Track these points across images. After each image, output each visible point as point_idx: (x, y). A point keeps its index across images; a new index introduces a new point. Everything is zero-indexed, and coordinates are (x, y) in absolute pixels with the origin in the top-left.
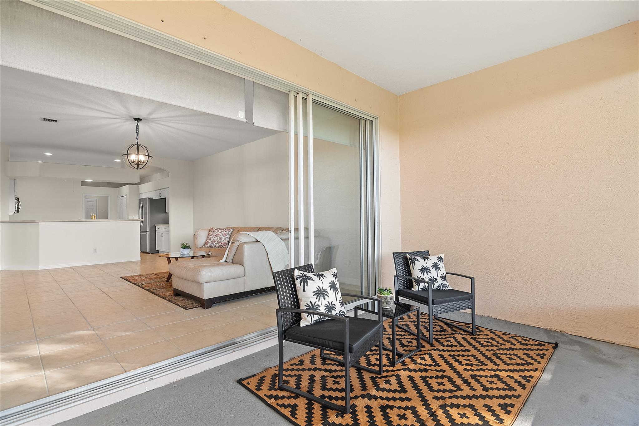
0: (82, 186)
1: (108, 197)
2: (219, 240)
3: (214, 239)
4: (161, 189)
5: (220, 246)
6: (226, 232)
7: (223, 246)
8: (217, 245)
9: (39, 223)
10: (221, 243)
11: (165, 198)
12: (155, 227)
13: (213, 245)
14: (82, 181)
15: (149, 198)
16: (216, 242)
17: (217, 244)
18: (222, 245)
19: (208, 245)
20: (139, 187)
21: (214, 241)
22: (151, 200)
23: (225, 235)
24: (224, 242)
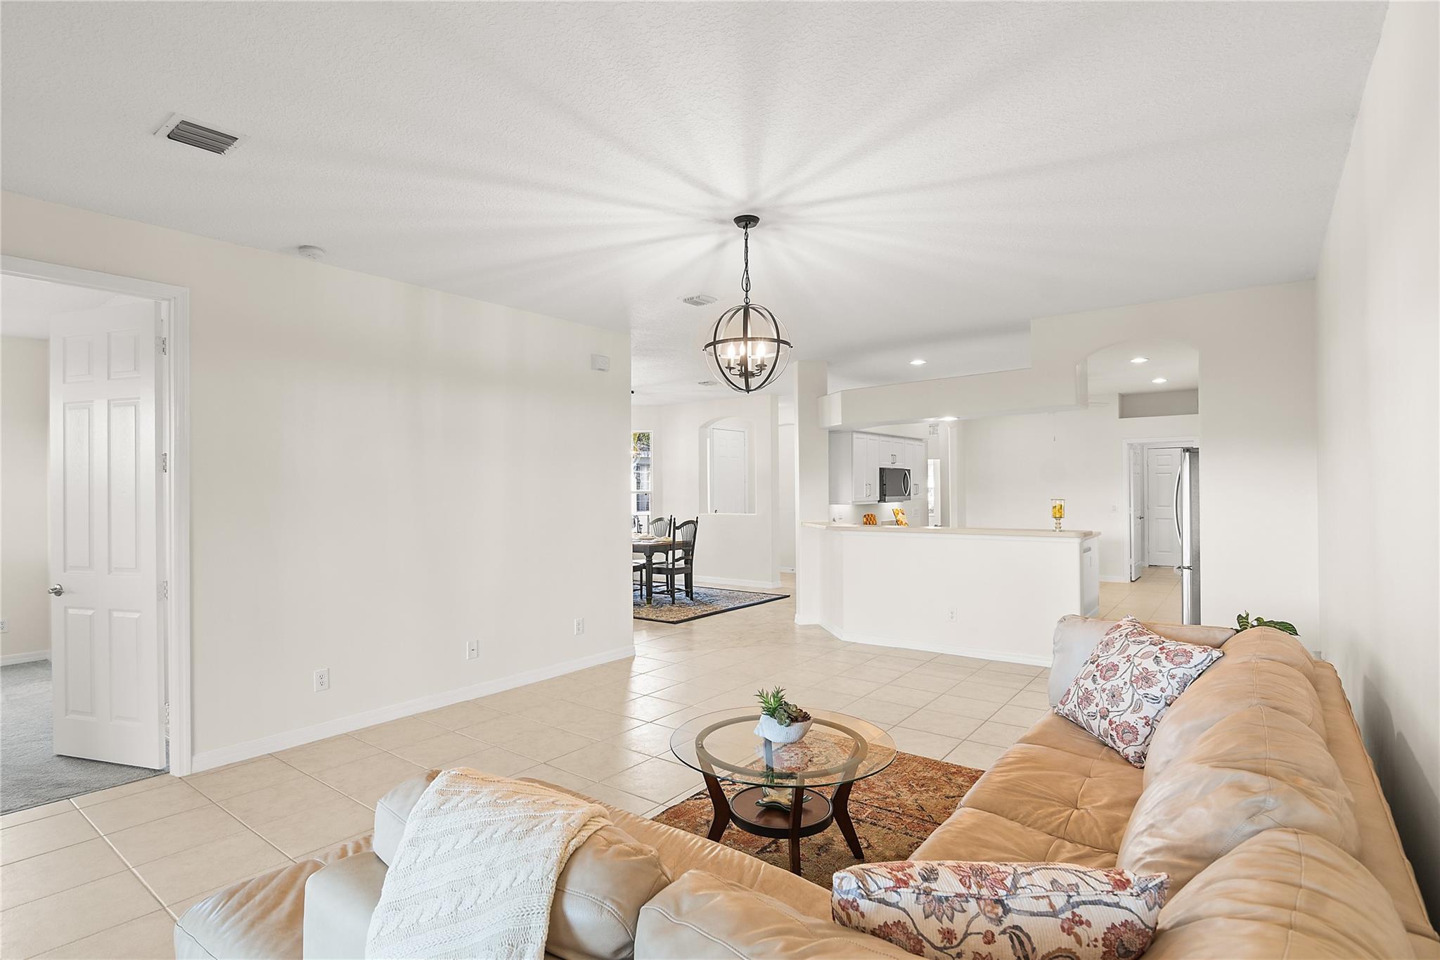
24: (1123, 718)
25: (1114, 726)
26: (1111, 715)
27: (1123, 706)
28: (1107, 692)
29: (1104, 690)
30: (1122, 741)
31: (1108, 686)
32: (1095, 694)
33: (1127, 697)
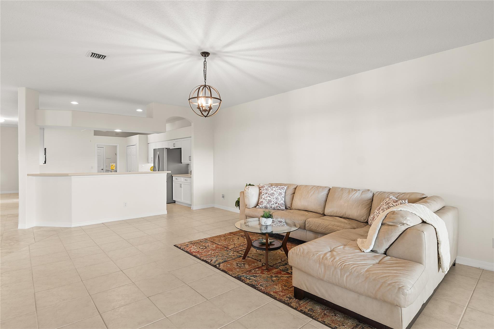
0: (94, 135)
1: (117, 146)
2: (275, 201)
3: (268, 198)
4: (174, 139)
5: (277, 207)
6: (281, 190)
7: (280, 208)
8: (273, 206)
9: (72, 177)
10: (278, 204)
11: (181, 148)
12: (171, 178)
13: (269, 206)
14: (94, 130)
15: (166, 148)
16: (272, 203)
17: (273, 204)
18: (280, 206)
19: (263, 206)
20: (147, 136)
21: (270, 201)
22: (168, 149)
23: (280, 194)
24: (281, 202)
25: (279, 204)
26: (278, 203)
27: (280, 200)
28: (275, 198)
29: (274, 198)
30: (282, 207)
31: (274, 197)
32: (272, 200)
33: (280, 198)
